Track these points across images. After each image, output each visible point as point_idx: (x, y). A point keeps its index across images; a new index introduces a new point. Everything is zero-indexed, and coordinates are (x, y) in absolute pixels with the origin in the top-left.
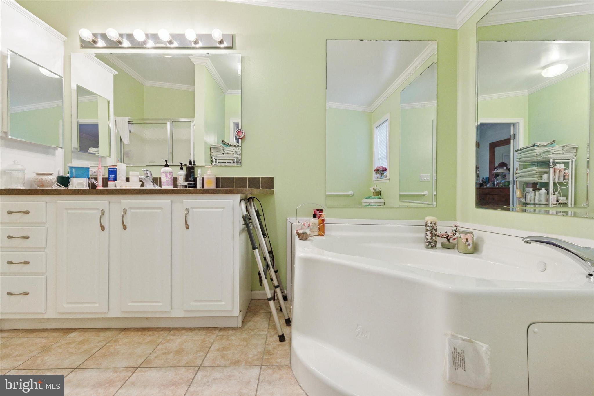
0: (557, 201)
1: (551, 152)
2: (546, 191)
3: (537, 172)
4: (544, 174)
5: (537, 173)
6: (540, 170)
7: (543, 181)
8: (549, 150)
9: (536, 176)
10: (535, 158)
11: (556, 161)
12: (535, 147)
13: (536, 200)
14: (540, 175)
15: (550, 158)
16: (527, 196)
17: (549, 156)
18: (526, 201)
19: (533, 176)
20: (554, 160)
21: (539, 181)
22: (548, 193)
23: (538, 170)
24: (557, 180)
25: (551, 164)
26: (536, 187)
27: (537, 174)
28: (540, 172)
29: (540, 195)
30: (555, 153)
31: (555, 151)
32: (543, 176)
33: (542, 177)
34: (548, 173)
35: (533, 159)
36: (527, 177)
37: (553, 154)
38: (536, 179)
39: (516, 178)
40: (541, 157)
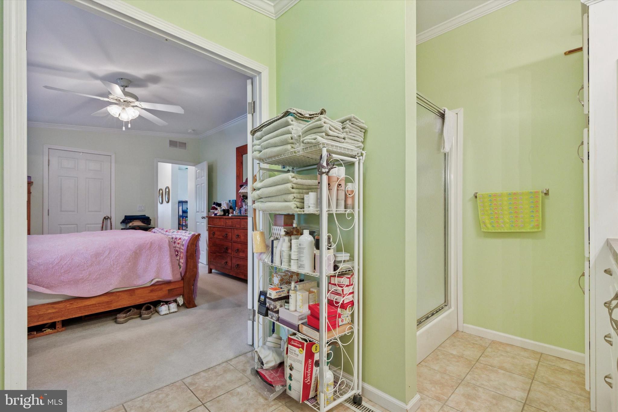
0: (336, 268)
1: (323, 129)
2: (311, 238)
3: (295, 186)
4: (308, 193)
5: (293, 188)
6: (300, 181)
7: (307, 211)
8: (319, 123)
9: (291, 197)
10: (289, 147)
11: (334, 155)
12: (289, 118)
13: (292, 261)
14: (298, 196)
15: (321, 146)
16: (274, 249)
17: (320, 139)
18: (272, 262)
19: (285, 197)
20: (330, 152)
21: (298, 211)
22: (317, 245)
23: (294, 180)
24: (334, 211)
25: (325, 164)
26: (292, 225)
27: (294, 190)
28: (301, 187)
29: (300, 250)
30: (331, 133)
31: (330, 129)
32: (306, 197)
33: (303, 199)
34: (317, 188)
35: (286, 150)
36: (274, 199)
37: (327, 135)
38: (292, 207)
39: (254, 202)
40: (302, 144)
